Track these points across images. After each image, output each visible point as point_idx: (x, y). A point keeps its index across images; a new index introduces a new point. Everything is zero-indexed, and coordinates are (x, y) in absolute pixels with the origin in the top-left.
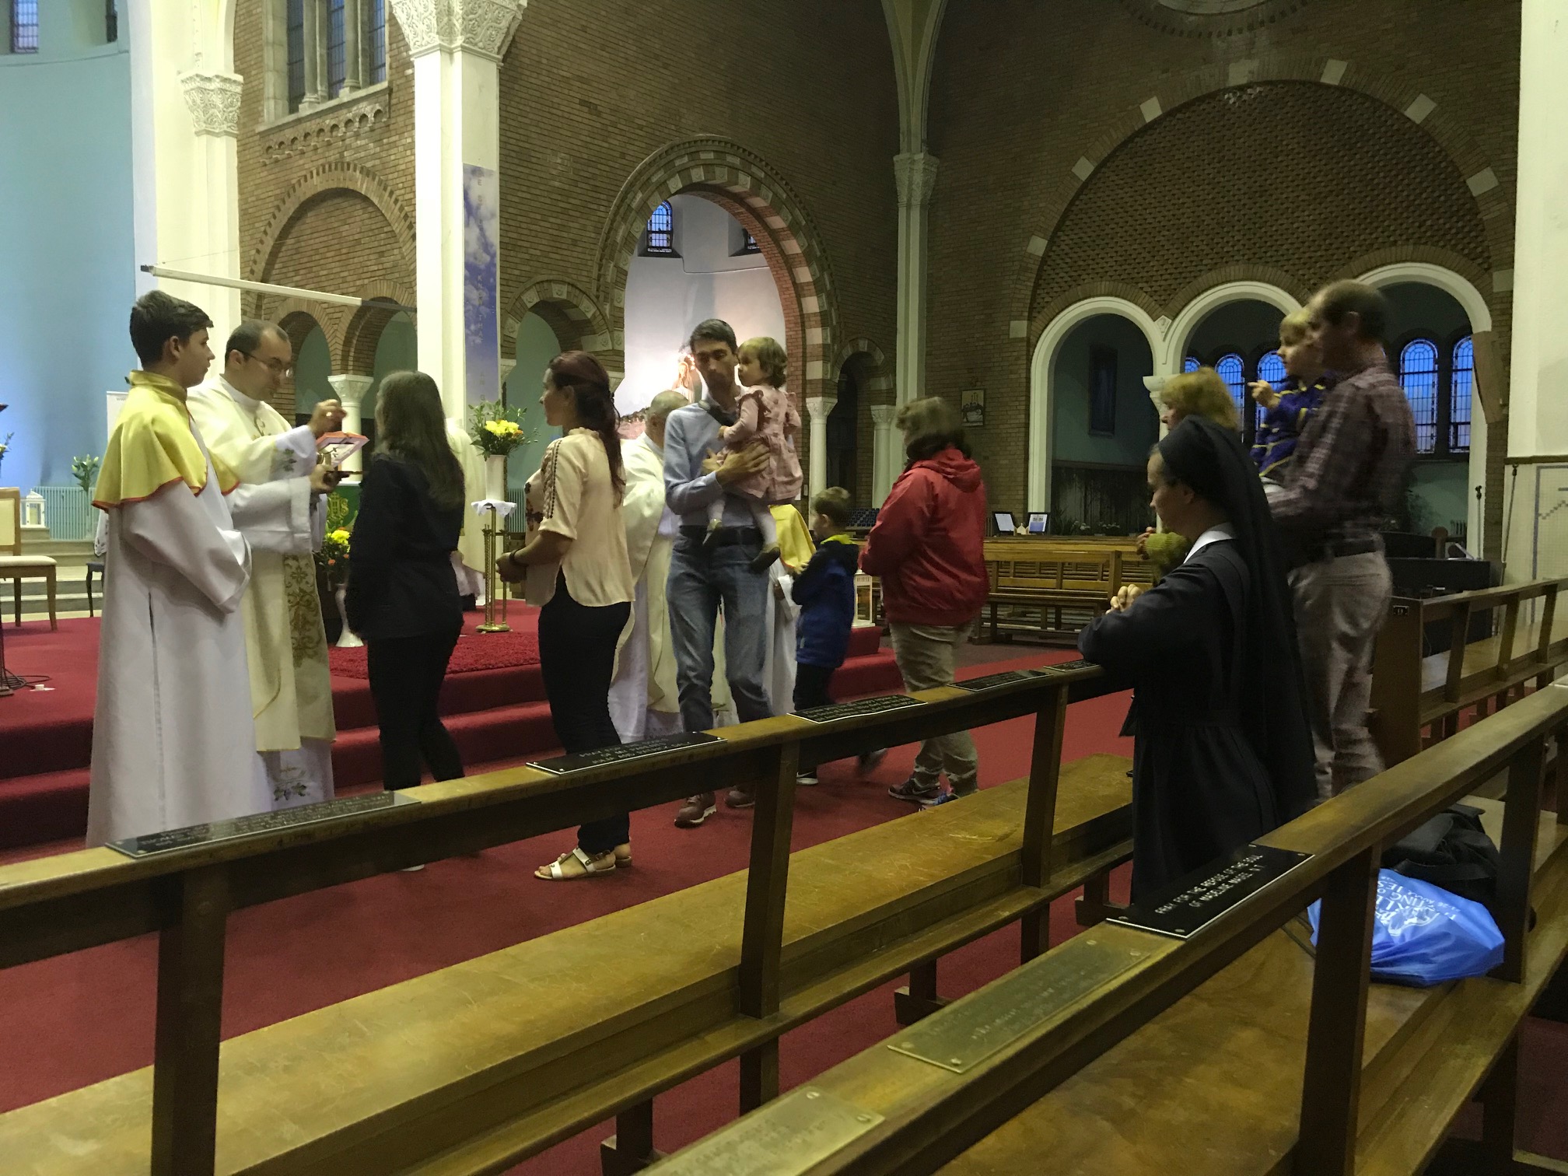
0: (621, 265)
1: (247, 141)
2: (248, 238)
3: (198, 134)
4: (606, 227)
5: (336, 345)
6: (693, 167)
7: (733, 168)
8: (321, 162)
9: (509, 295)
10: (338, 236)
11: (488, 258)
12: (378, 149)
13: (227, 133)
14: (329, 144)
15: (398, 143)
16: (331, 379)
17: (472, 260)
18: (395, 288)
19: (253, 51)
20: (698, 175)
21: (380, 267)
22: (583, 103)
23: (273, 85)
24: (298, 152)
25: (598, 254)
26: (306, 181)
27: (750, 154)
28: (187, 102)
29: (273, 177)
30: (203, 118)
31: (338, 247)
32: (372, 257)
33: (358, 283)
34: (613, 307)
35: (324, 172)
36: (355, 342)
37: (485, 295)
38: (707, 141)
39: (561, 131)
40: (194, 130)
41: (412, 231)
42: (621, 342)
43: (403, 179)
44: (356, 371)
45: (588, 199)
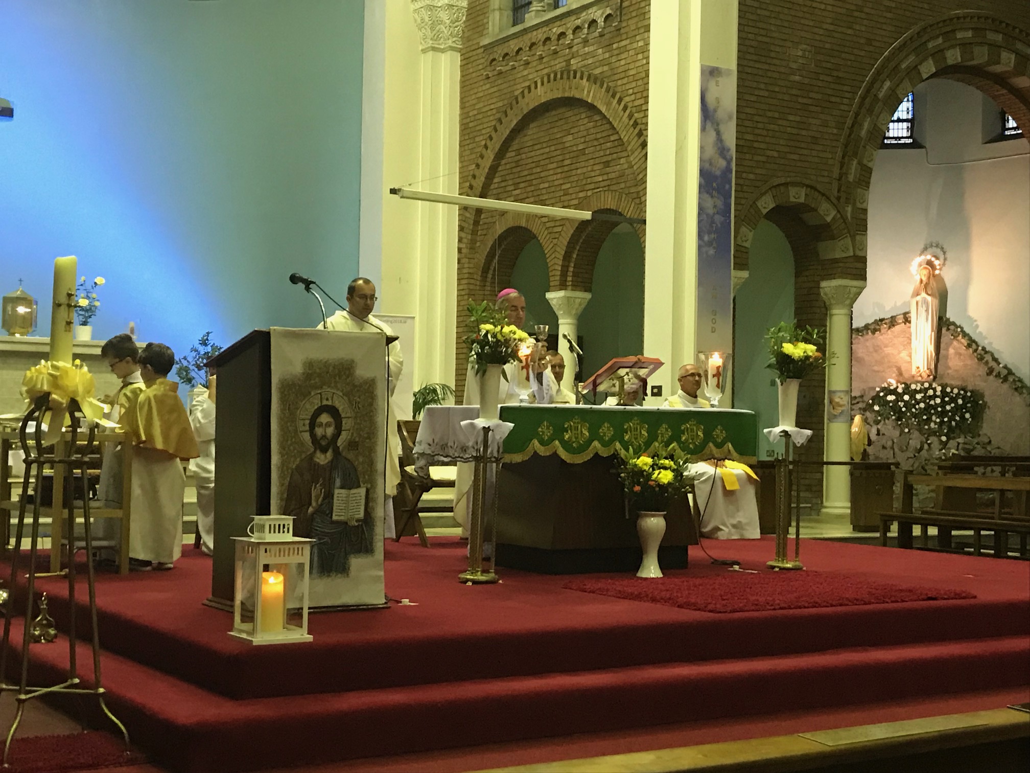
0: (865, 162)
1: (470, 54)
2: (468, 152)
3: (424, 51)
4: (849, 122)
5: (555, 262)
6: (949, 48)
7: (992, 45)
8: (546, 71)
9: (743, 201)
10: (561, 146)
11: (722, 163)
12: (607, 55)
13: (452, 49)
14: (555, 52)
15: (628, 47)
16: (549, 295)
17: (707, 166)
18: (620, 199)
20: (954, 56)
21: (605, 177)
24: (522, 62)
25: (840, 153)
26: (530, 92)
27: (1014, 28)
28: (416, 21)
29: (495, 89)
30: (429, 34)
31: (560, 158)
32: (596, 167)
33: (581, 195)
34: (855, 209)
35: (549, 81)
36: (575, 256)
37: (720, 203)
38: (964, 18)
39: (803, 21)
40: (421, 48)
41: (642, 139)
42: (864, 248)
43: (634, 84)
44: (575, 287)
45: (830, 92)
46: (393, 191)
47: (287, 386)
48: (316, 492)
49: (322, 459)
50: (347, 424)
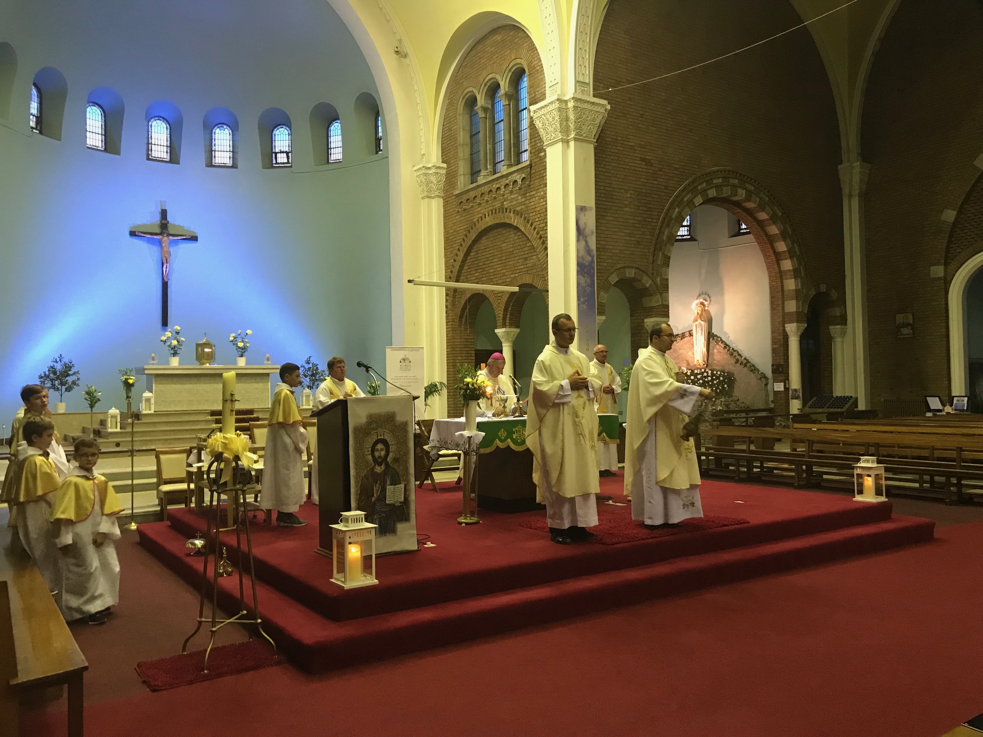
0: (666, 253)
1: (449, 199)
2: (449, 253)
3: (423, 198)
4: (657, 232)
5: (499, 313)
6: (709, 189)
7: (734, 186)
8: (491, 208)
9: (601, 278)
10: (500, 249)
11: (590, 259)
12: (523, 200)
13: (438, 196)
14: (495, 198)
15: (535, 196)
16: (496, 331)
17: (581, 260)
18: (534, 278)
19: (452, 150)
20: (712, 193)
21: (525, 266)
22: (643, 160)
23: (463, 167)
24: (477, 204)
25: (652, 249)
26: (482, 220)
27: (744, 176)
28: (418, 182)
29: (463, 218)
30: (426, 189)
31: (500, 256)
32: (520, 261)
33: (512, 276)
34: (662, 279)
35: (492, 214)
36: (510, 309)
37: (588, 280)
38: (717, 171)
39: (630, 178)
40: (421, 196)
41: (545, 245)
42: (667, 300)
43: (539, 216)
44: (511, 326)
45: (646, 216)
46: (410, 281)
47: (357, 430)
48: (376, 488)
49: (379, 469)
50: (392, 448)
